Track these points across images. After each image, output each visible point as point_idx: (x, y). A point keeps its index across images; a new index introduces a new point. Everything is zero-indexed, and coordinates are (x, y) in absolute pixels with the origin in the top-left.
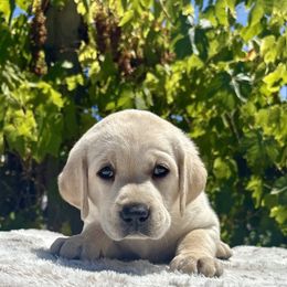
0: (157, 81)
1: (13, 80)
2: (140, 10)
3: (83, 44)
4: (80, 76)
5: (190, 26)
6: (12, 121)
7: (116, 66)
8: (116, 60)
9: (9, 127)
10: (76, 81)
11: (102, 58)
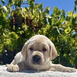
0: (41, 32)
1: (7, 32)
2: (36, 16)
3: (23, 23)
4: (23, 31)
5: (47, 18)
6: (5, 41)
7: (31, 28)
8: (31, 27)
9: (5, 43)
10: (22, 32)
11: (28, 27)
